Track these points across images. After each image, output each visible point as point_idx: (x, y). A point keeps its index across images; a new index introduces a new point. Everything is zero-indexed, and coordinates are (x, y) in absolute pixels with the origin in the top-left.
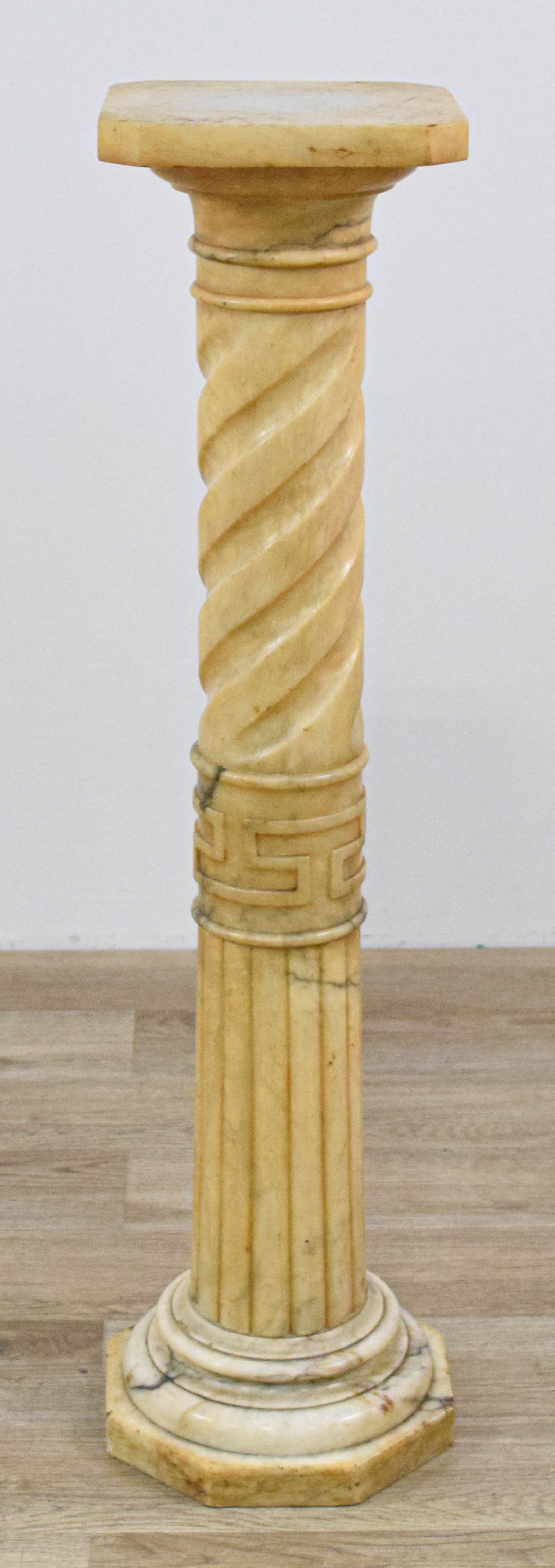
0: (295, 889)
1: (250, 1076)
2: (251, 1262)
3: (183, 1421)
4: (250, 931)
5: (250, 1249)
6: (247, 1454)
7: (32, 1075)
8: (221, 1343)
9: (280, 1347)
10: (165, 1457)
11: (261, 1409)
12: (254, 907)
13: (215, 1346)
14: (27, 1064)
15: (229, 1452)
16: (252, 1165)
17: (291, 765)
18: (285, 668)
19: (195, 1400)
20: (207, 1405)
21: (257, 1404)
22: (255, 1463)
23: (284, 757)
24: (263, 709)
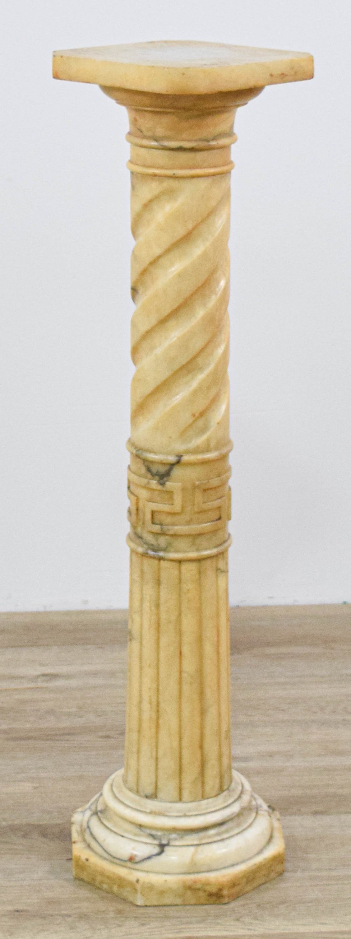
0: (220, 518)
1: (200, 640)
2: (202, 755)
3: (193, 863)
4: (198, 550)
5: (201, 747)
6: (232, 866)
7: (73, 683)
8: (189, 811)
9: (219, 801)
10: (191, 888)
11: (228, 838)
12: (200, 535)
13: (188, 814)
14: (68, 677)
15: (224, 868)
16: (202, 694)
17: (212, 444)
18: (209, 388)
19: (192, 849)
20: (200, 848)
21: (225, 836)
22: (242, 868)
23: (208, 441)
24: (197, 415)
